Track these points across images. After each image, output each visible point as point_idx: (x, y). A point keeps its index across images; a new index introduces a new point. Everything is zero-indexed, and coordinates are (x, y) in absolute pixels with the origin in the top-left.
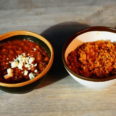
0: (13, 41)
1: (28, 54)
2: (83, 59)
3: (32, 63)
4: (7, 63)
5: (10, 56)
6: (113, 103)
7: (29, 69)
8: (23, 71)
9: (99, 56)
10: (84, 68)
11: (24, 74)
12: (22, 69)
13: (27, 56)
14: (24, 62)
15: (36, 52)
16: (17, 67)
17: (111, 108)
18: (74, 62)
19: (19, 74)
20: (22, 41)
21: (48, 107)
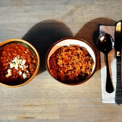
0: (11, 45)
1: (22, 57)
2: (60, 63)
3: (24, 65)
4: (7, 64)
5: (9, 58)
6: (80, 93)
7: (23, 69)
8: (19, 71)
9: (72, 60)
10: (61, 71)
11: (19, 74)
12: (18, 69)
13: (21, 59)
14: (19, 64)
15: (27, 55)
16: (14, 67)
17: (78, 96)
18: (54, 66)
19: (15, 73)
20: (16, 44)
21: (35, 94)
